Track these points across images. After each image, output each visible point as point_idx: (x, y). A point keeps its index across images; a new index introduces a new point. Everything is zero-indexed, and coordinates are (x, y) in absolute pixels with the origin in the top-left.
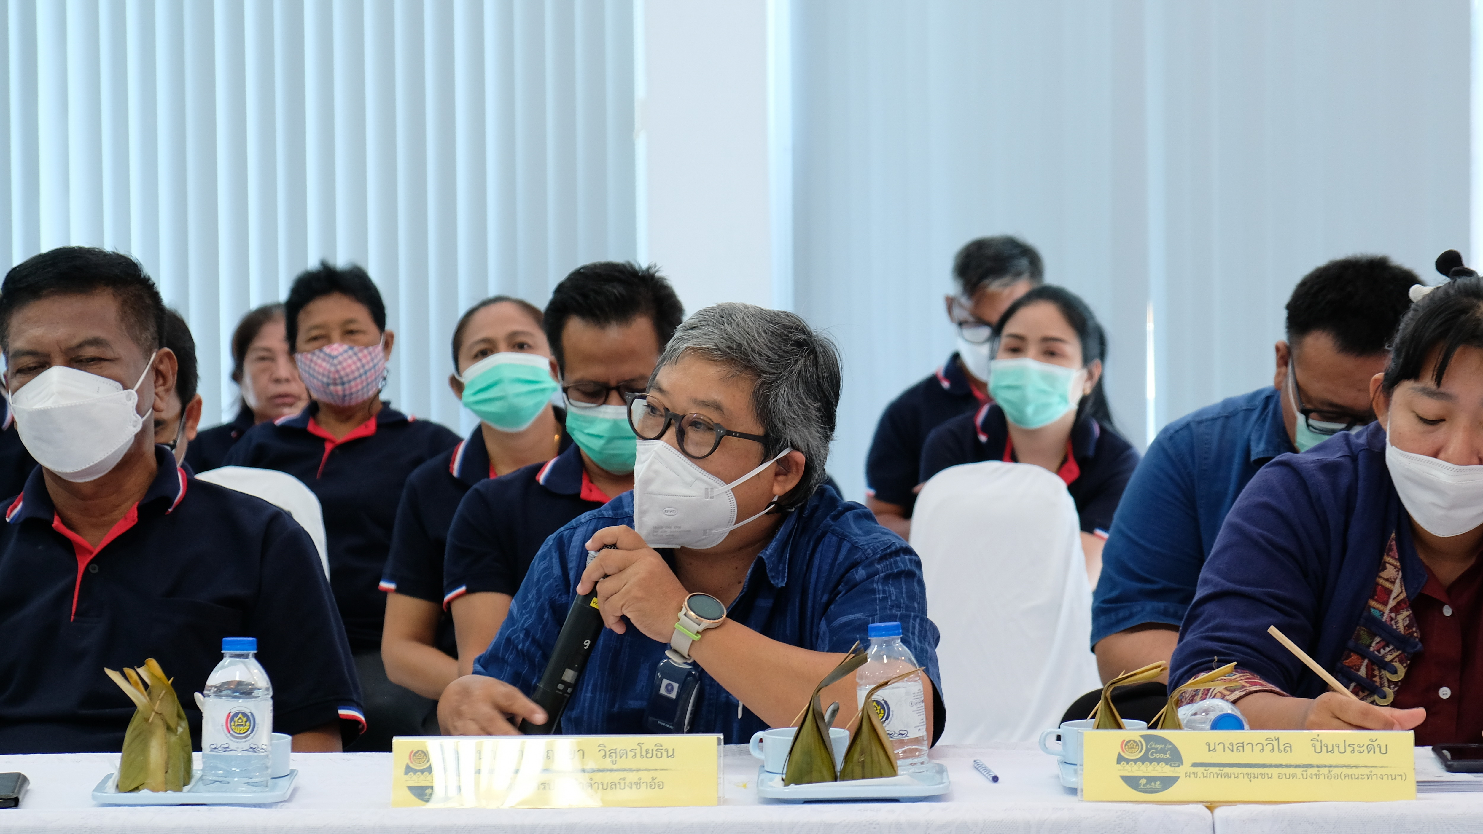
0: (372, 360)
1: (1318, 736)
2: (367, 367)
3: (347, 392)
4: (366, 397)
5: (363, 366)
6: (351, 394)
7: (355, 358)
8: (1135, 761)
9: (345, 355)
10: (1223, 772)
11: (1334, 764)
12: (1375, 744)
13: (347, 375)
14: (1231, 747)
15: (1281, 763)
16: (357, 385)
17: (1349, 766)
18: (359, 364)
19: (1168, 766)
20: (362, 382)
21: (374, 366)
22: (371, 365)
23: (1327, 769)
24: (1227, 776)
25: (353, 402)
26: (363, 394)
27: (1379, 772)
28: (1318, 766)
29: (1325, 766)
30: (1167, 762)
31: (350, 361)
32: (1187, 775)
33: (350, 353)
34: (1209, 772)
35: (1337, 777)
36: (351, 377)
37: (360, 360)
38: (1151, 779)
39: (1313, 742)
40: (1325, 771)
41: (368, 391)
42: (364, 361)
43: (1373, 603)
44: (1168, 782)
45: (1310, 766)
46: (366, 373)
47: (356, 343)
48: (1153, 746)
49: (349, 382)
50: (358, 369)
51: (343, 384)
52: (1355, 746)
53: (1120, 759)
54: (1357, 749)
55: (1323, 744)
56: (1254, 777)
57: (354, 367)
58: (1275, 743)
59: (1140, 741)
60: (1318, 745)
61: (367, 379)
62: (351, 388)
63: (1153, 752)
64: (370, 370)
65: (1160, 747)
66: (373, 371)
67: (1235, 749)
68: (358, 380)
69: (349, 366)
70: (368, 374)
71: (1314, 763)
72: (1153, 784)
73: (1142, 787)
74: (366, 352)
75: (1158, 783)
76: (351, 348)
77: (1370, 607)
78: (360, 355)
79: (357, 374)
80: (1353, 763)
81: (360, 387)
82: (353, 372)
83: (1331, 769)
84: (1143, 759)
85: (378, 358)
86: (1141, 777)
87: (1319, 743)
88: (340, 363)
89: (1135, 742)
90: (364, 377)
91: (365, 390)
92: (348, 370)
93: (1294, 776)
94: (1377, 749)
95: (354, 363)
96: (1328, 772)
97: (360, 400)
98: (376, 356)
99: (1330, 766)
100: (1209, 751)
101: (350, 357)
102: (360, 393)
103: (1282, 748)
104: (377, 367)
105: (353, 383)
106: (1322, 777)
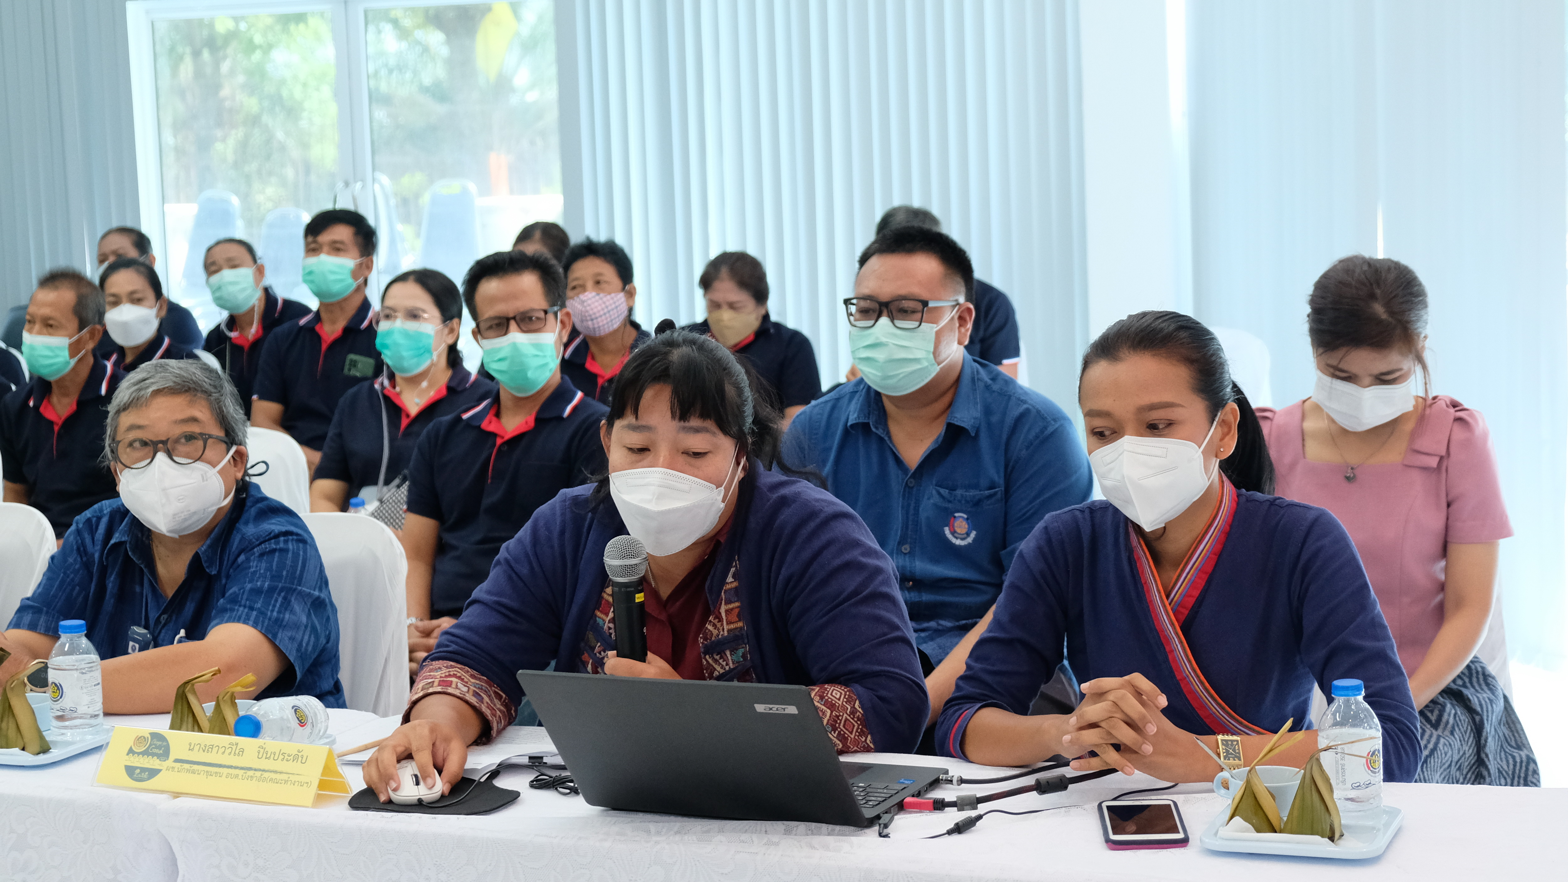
0: (615, 303)
1: (265, 744)
2: (610, 308)
3: (596, 326)
4: (611, 329)
5: (607, 307)
6: (599, 327)
7: (600, 302)
8: (139, 754)
9: (593, 300)
10: (192, 768)
11: (266, 769)
12: (300, 754)
13: (594, 314)
14: (204, 748)
15: (232, 765)
16: (603, 321)
17: (275, 772)
18: (603, 306)
19: (158, 760)
20: (606, 319)
21: (616, 307)
22: (613, 306)
23: (261, 773)
24: (193, 772)
25: (602, 333)
26: (609, 327)
27: (293, 778)
28: (255, 770)
29: (260, 770)
30: (159, 756)
31: (596, 304)
32: (168, 769)
33: (597, 298)
34: (183, 767)
35: (264, 780)
36: (598, 315)
37: (604, 303)
38: (143, 770)
39: (259, 749)
40: (258, 774)
41: (612, 325)
42: (608, 303)
43: (598, 613)
44: (153, 773)
45: (250, 769)
46: (609, 312)
47: (602, 290)
48: (155, 743)
49: (596, 318)
50: (603, 309)
51: (592, 320)
52: (286, 755)
53: (131, 751)
54: (286, 757)
55: (266, 750)
56: (211, 775)
57: (599, 308)
58: (234, 747)
59: (148, 738)
60: (262, 751)
61: (610, 316)
62: (598, 323)
63: (153, 748)
64: (613, 310)
65: (159, 743)
66: (615, 310)
67: (206, 750)
68: (603, 317)
69: (596, 307)
70: (611, 313)
71: (254, 766)
72: (143, 774)
73: (135, 776)
74: (609, 297)
75: (147, 773)
76: (598, 294)
77: (596, 616)
78: (605, 299)
79: (602, 313)
80: (279, 770)
81: (605, 322)
82: (599, 311)
83: (263, 773)
84: (145, 753)
85: (620, 302)
86: (137, 768)
87: (263, 750)
88: (589, 305)
89: (144, 738)
90: (607, 315)
91: (610, 324)
92: (595, 310)
93: (237, 776)
94: (300, 759)
95: (600, 305)
96: (260, 775)
97: (607, 331)
98: (618, 300)
99: (263, 771)
100: (189, 750)
101: (597, 301)
102: (606, 326)
103: (237, 752)
104: (618, 308)
105: (599, 319)
106: (255, 779)
